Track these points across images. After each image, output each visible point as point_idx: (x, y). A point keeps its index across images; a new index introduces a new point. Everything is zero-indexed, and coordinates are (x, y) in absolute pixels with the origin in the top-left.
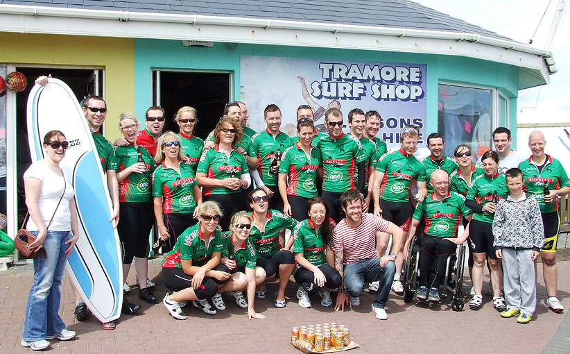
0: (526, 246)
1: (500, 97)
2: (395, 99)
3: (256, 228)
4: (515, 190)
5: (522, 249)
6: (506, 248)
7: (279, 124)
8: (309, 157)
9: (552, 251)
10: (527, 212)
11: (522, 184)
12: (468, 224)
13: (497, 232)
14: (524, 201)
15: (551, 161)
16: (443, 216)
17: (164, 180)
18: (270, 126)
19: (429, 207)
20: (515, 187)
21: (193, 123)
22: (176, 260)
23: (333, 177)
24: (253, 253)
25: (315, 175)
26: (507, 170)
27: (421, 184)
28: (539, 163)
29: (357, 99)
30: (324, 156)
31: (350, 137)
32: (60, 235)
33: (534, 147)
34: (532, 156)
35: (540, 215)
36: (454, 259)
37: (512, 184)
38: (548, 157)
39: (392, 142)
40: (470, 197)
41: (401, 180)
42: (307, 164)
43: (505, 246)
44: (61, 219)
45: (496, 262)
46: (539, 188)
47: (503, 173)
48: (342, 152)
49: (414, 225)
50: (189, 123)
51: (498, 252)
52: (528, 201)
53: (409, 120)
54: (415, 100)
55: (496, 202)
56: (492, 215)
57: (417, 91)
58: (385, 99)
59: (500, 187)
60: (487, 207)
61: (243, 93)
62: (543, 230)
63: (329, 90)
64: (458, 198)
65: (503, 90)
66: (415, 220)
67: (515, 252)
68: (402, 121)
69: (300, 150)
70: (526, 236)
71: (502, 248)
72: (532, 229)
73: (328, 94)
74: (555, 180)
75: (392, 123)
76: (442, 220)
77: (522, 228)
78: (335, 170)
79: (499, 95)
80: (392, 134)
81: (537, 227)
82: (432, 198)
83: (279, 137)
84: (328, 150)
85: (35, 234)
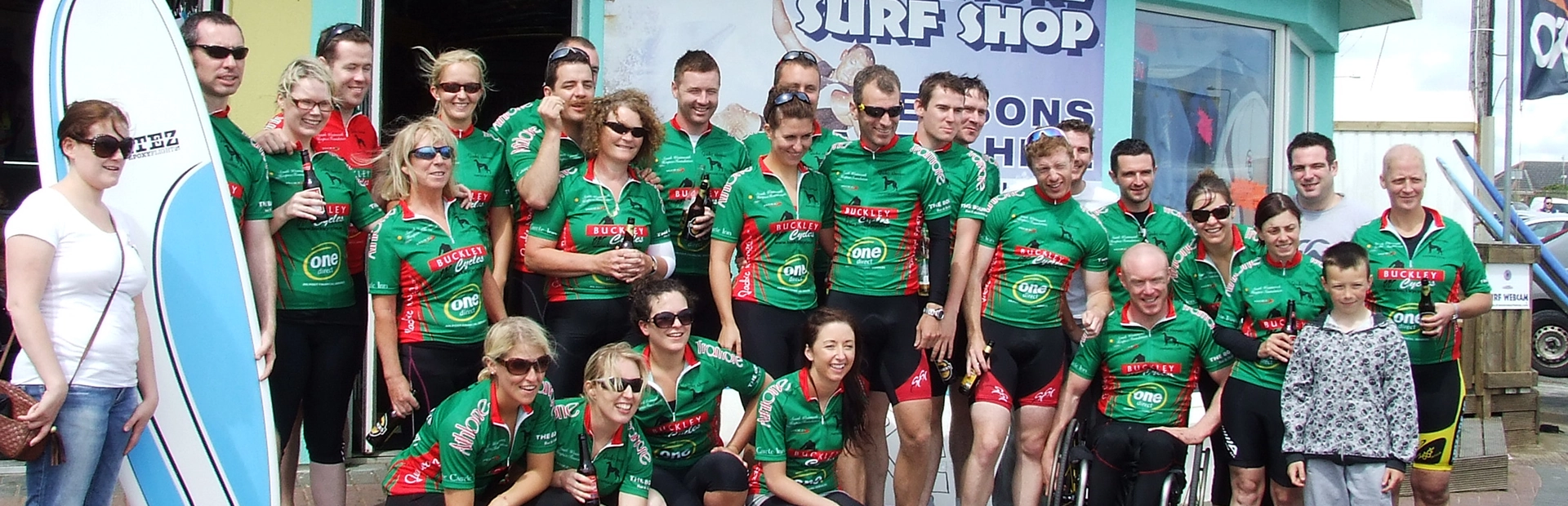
0: (1369, 453)
1: (1295, 50)
2: (1022, 47)
3: (654, 391)
4: (1347, 302)
5: (1360, 461)
6: (1317, 457)
7: (711, 107)
8: (794, 196)
9: (1440, 468)
10: (1374, 361)
11: (1367, 286)
12: (1220, 391)
13: (1292, 414)
14: (1369, 331)
15: (1439, 223)
16: (1150, 368)
17: (405, 250)
18: (687, 109)
19: (1118, 343)
20: (1349, 293)
21: (475, 96)
22: (424, 474)
23: (862, 253)
24: (644, 455)
25: (810, 247)
26: (1325, 247)
27: (1095, 277)
28: (1410, 229)
29: (919, 42)
30: (838, 193)
31: (915, 148)
32: (108, 398)
33: (1398, 187)
34: (1388, 212)
35: (1410, 373)
36: (1179, 483)
37: (1341, 286)
38: (1430, 215)
39: (1009, 162)
40: (1227, 319)
41: (1040, 266)
42: (789, 216)
43: (1314, 450)
44: (111, 354)
45: (1290, 495)
46: (1410, 296)
47: (1314, 254)
48: (891, 189)
49: (1075, 392)
50: (462, 94)
51: (1295, 467)
52: (1379, 333)
53: (1056, 104)
54: (1075, 52)
55: (1294, 332)
56: (1281, 368)
57: (1079, 25)
58: (994, 47)
59: (1302, 294)
60: (1271, 345)
61: (611, 16)
62: (1415, 412)
63: (845, 16)
64: (1195, 320)
65: (1303, 30)
66: (1077, 379)
67: (1340, 469)
68: (1039, 105)
69: (770, 178)
70: (1370, 427)
71: (1306, 457)
72: (1385, 409)
73: (842, 28)
74: (1450, 273)
75: (1010, 110)
76: (1149, 380)
77: (1360, 404)
78: (868, 236)
79: (1292, 43)
80: (1009, 142)
81: (1400, 403)
82: (1125, 320)
83: (709, 142)
84: (849, 180)
85: (35, 392)
